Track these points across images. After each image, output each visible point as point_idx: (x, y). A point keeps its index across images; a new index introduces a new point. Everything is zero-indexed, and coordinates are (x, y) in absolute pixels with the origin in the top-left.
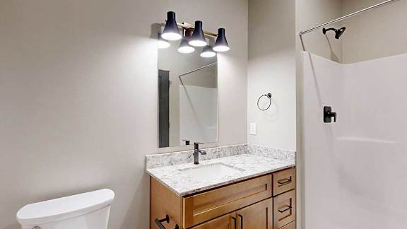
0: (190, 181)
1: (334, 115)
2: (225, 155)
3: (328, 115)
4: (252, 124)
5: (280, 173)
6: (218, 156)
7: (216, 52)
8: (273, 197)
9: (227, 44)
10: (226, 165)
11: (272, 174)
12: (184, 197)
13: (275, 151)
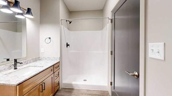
0: (18, 77)
1: (69, 45)
2: (30, 63)
3: (68, 45)
4: (42, 49)
5: (56, 65)
6: (27, 63)
7: (26, 17)
8: (54, 73)
9: (32, 15)
10: (33, 66)
11: (53, 65)
12: (18, 85)
13: (52, 58)
